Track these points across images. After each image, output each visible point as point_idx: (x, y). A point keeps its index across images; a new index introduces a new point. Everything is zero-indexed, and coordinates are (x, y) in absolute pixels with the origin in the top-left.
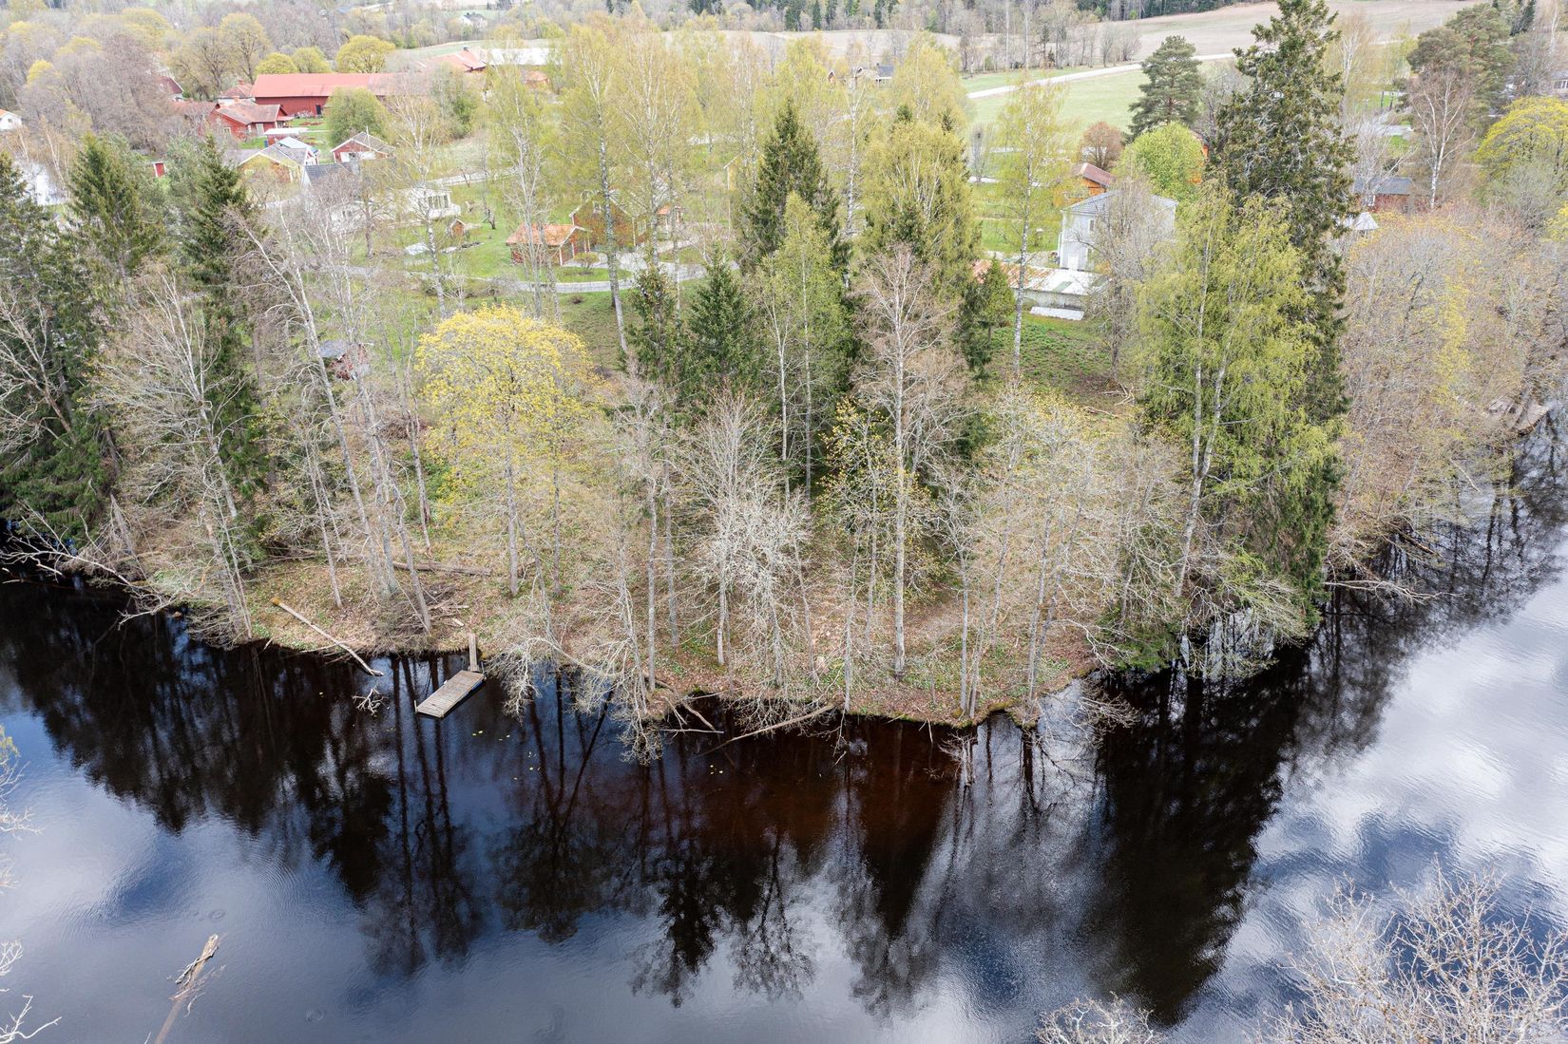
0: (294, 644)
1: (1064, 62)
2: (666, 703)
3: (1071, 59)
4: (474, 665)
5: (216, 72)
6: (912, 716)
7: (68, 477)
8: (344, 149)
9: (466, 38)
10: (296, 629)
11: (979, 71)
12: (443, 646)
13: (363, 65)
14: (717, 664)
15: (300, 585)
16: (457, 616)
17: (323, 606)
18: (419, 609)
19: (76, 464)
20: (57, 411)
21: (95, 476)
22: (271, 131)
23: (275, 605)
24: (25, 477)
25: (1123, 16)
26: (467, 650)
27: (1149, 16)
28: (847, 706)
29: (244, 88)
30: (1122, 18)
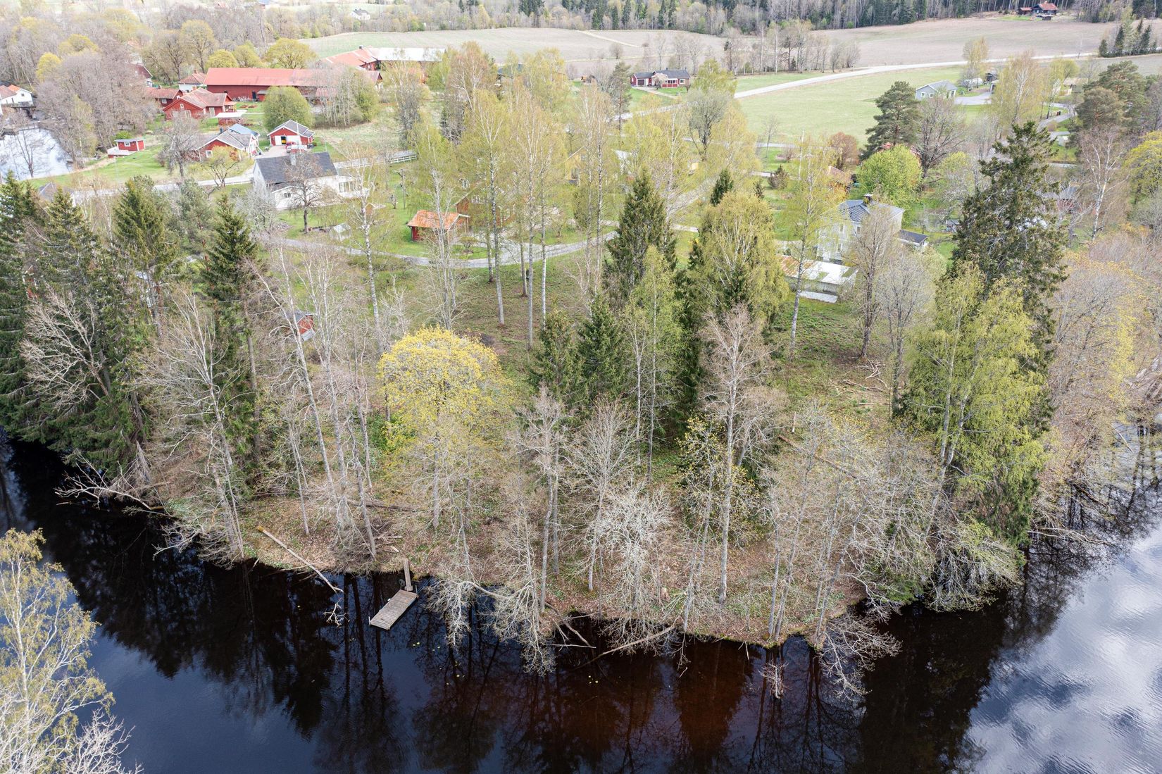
0: (276, 564)
1: (803, 68)
2: (552, 622)
3: (809, 65)
4: (409, 587)
5: (176, 63)
6: (732, 637)
7: (104, 426)
8: (277, 134)
9: (355, 30)
10: (276, 551)
11: (741, 73)
12: (385, 568)
13: (285, 60)
14: (587, 589)
15: (278, 517)
16: (394, 544)
17: (295, 534)
18: (367, 538)
19: (111, 417)
20: (99, 379)
21: (125, 427)
22: (222, 115)
23: (260, 531)
24: (72, 423)
25: (842, 26)
26: (403, 571)
27: (862, 26)
28: (685, 629)
29: (199, 76)
30: (842, 27)
